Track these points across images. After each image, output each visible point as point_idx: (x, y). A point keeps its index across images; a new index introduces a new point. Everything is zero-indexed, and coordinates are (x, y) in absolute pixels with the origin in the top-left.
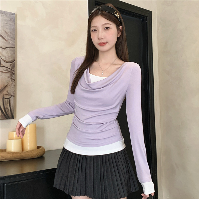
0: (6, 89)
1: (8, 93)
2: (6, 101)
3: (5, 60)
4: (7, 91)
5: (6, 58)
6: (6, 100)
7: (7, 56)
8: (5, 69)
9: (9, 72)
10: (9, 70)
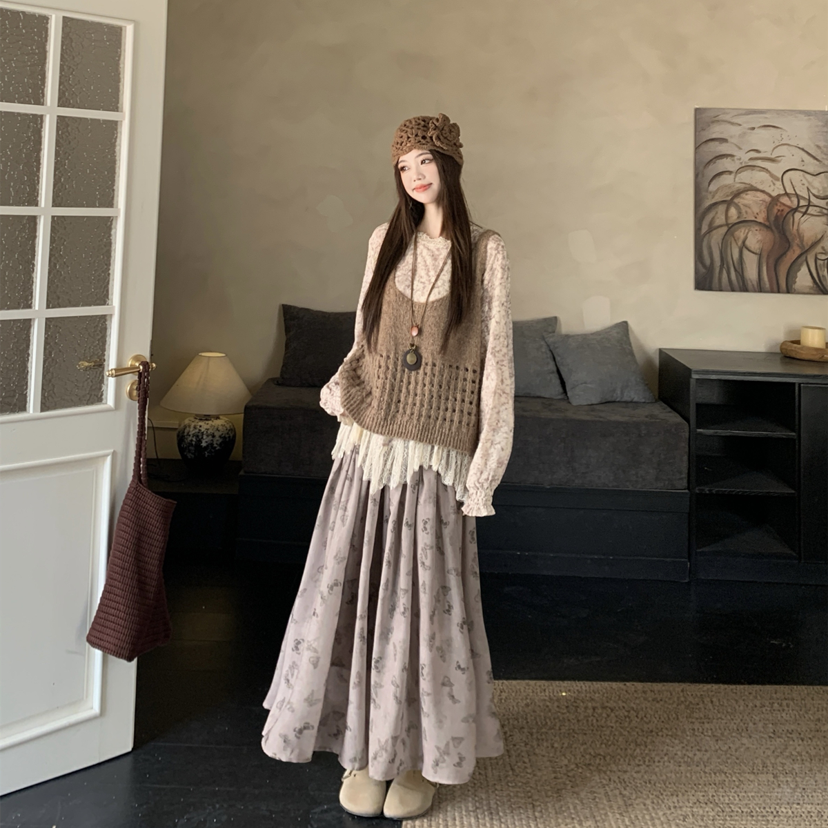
0: (821, 245)
1: (824, 250)
2: (820, 265)
3: (816, 194)
4: (823, 248)
5: (819, 191)
6: (822, 262)
7: (821, 188)
8: (818, 209)
9: (826, 214)
10: (825, 211)
